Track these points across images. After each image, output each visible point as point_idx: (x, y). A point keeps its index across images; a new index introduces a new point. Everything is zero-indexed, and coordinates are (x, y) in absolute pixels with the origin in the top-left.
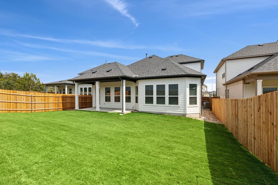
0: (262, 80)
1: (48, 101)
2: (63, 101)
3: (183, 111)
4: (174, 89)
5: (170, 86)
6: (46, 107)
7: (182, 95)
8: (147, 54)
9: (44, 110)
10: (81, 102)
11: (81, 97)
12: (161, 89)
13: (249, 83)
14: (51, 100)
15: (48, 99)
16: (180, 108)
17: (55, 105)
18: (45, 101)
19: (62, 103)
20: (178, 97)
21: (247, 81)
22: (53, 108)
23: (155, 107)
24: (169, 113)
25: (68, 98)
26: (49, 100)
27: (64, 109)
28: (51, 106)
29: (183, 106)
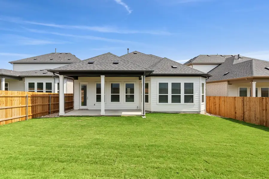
0: (256, 82)
1: (12, 105)
2: (32, 103)
3: (197, 108)
4: (189, 88)
5: (186, 84)
6: (8, 115)
7: (197, 93)
8: (128, 49)
9: (4, 122)
10: (54, 103)
11: (53, 96)
12: (176, 88)
13: (231, 84)
14: (16, 102)
15: (12, 100)
16: (195, 106)
17: (22, 110)
18: (6, 105)
19: (32, 106)
20: (193, 95)
21: (230, 83)
22: (18, 117)
23: (170, 106)
24: (184, 112)
25: (39, 98)
26: (13, 102)
27: (34, 116)
28: (16, 114)
29: (197, 104)
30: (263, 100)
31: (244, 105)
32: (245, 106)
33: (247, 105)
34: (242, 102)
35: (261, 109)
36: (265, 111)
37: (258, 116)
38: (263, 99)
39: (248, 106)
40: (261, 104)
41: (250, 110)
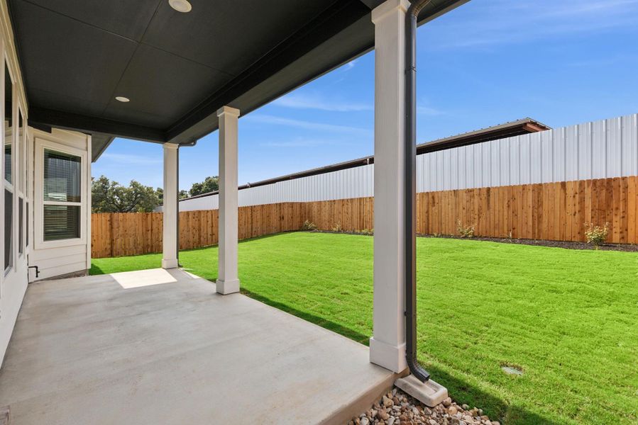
30: (147, 217)
31: (112, 228)
32: (115, 230)
33: (118, 228)
34: (108, 223)
35: (144, 229)
36: (150, 232)
37: (140, 240)
38: (147, 215)
39: (121, 228)
40: (144, 223)
41: (125, 234)
